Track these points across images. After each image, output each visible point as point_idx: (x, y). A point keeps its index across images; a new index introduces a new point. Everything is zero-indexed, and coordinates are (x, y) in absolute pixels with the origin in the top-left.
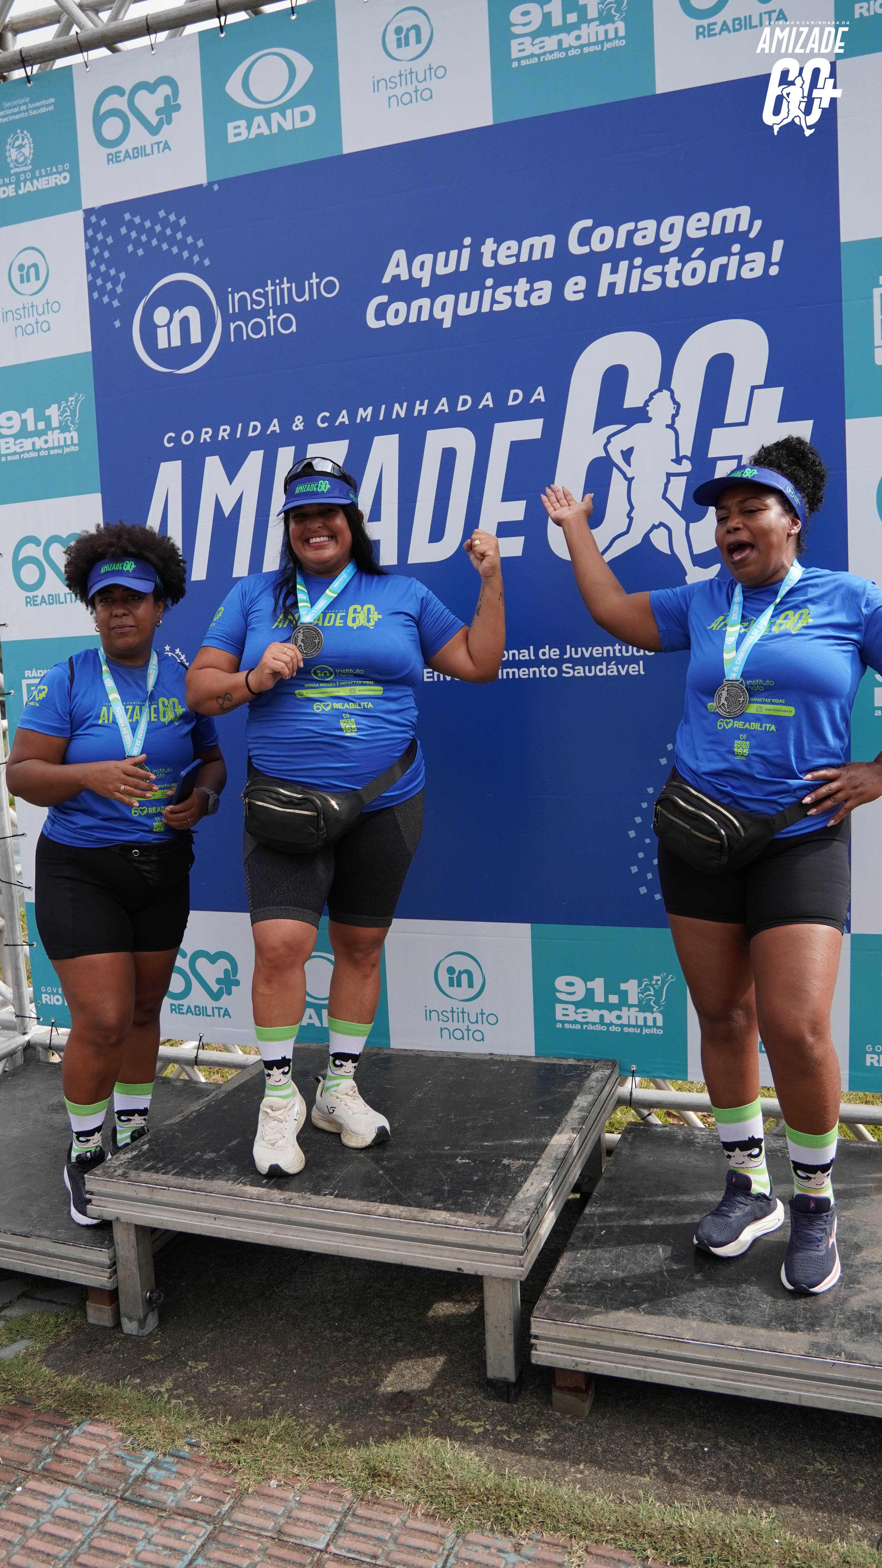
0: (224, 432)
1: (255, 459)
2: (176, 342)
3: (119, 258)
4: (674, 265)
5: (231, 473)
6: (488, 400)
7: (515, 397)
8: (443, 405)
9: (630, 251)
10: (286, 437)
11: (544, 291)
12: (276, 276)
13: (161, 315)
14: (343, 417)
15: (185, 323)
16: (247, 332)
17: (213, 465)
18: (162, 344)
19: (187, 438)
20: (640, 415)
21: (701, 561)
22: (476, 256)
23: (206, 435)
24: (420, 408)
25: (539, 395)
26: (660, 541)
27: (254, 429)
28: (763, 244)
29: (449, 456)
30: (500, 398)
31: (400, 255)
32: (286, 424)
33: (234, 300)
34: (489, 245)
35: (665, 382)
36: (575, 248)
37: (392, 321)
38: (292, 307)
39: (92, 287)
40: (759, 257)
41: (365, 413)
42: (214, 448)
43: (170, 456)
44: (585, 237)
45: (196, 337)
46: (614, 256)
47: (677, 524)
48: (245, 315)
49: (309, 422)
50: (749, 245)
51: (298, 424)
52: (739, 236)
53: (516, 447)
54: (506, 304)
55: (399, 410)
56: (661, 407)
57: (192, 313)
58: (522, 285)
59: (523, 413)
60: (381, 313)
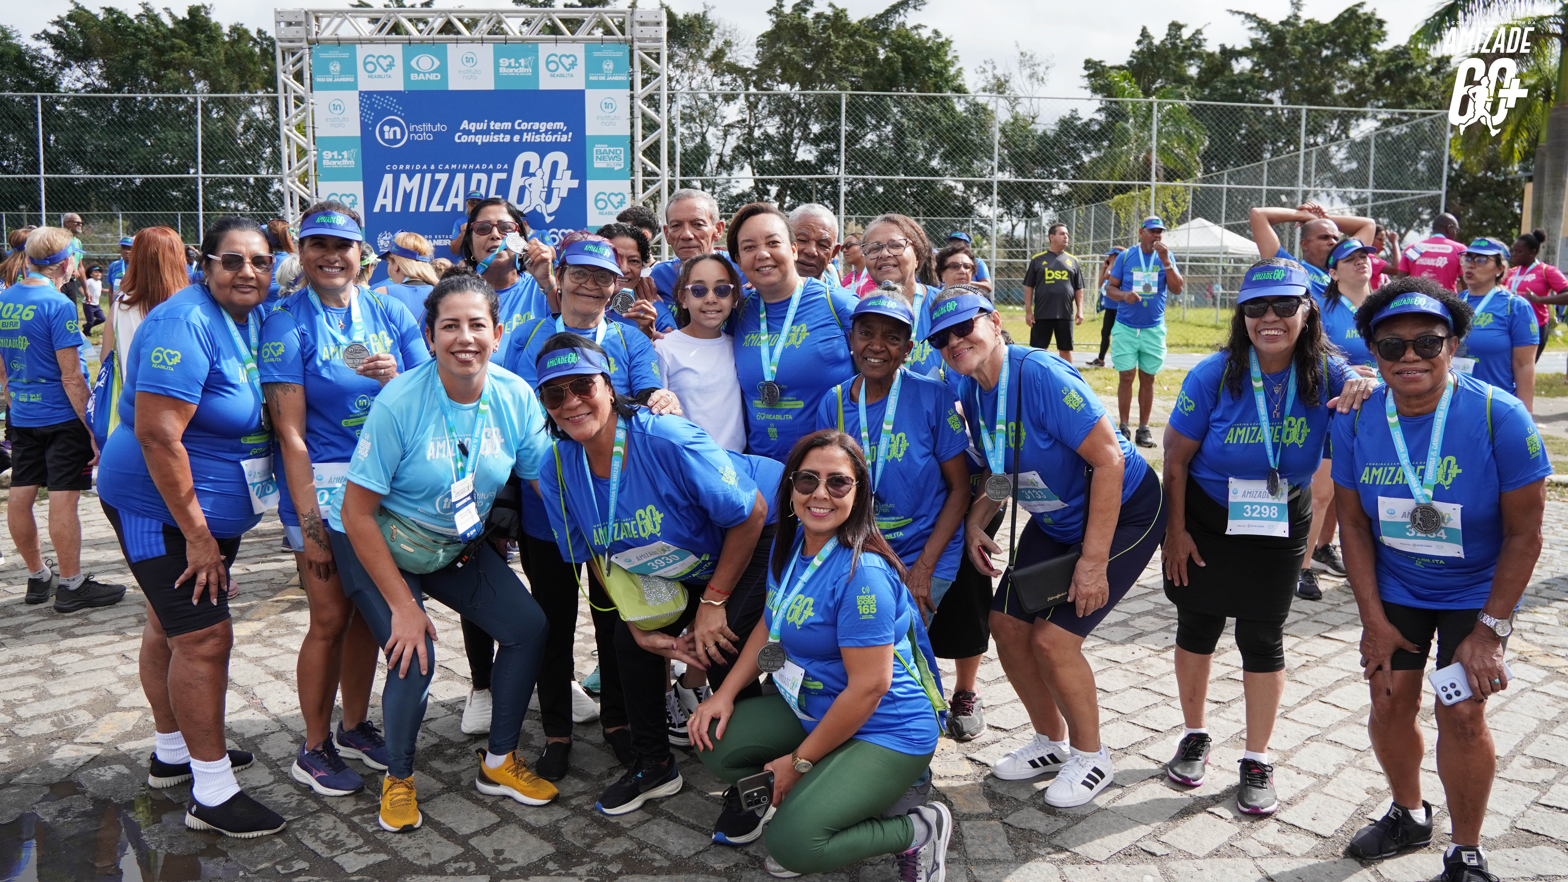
0: (408, 167)
1: (418, 177)
2: (392, 137)
3: (371, 107)
4: (543, 135)
5: (410, 179)
6: (491, 166)
7: (499, 166)
8: (478, 167)
9: (532, 130)
10: (429, 171)
11: (508, 138)
12: (427, 122)
13: (386, 128)
14: (447, 167)
15: (395, 132)
16: (416, 137)
17: (404, 177)
18: (386, 137)
19: (395, 167)
20: (533, 175)
21: (550, 215)
22: (488, 126)
23: (401, 167)
24: (471, 167)
25: (506, 166)
26: (538, 209)
27: (418, 167)
28: (566, 133)
29: (479, 181)
30: (495, 166)
31: (466, 122)
32: (429, 167)
33: (412, 128)
34: (492, 123)
35: (540, 167)
36: (517, 127)
37: (463, 140)
38: (431, 132)
39: (361, 116)
40: (565, 136)
41: (454, 166)
42: (404, 171)
43: (389, 172)
44: (519, 125)
45: (399, 136)
46: (527, 131)
47: (543, 205)
48: (415, 132)
49: (436, 167)
50: (563, 133)
51: (433, 167)
52: (560, 130)
53: (499, 181)
54: (496, 140)
55: (465, 167)
56: (539, 173)
57: (398, 129)
58: (502, 135)
59: (501, 171)
60: (460, 138)
